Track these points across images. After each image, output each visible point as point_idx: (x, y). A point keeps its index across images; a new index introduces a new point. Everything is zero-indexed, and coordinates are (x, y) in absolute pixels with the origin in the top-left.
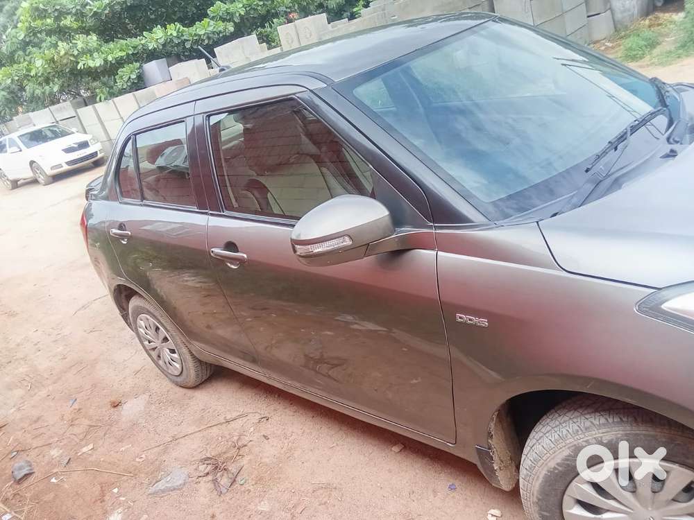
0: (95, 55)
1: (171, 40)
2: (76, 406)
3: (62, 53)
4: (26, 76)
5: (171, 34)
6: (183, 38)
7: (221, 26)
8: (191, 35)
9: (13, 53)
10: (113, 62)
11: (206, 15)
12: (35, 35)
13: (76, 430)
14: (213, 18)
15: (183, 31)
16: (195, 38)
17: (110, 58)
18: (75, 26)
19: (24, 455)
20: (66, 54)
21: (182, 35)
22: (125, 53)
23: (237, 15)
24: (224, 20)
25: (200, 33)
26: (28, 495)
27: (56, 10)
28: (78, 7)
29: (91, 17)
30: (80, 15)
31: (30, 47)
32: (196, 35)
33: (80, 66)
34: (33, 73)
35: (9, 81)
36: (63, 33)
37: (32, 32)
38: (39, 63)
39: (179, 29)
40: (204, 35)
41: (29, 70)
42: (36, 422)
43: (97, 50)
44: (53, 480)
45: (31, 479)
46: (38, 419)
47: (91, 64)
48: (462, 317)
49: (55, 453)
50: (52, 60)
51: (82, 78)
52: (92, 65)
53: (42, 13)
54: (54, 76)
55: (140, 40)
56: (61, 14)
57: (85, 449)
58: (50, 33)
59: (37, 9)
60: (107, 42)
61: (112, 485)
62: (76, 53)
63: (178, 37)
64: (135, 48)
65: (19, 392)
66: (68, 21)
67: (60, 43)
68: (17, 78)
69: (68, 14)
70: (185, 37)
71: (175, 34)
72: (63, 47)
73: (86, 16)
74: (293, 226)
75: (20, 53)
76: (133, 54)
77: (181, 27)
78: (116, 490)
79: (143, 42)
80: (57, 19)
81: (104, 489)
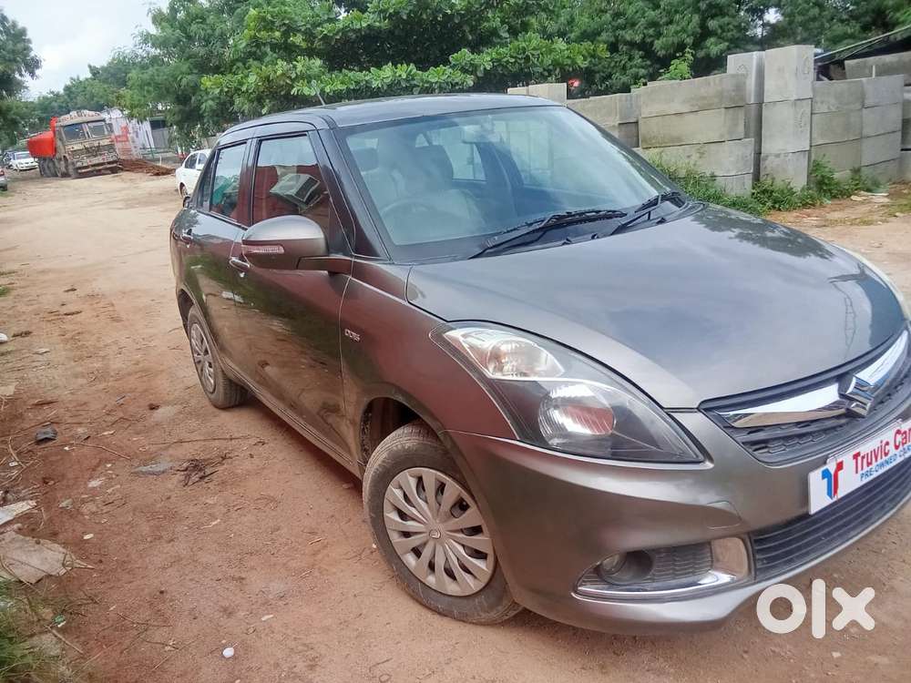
0: (314, 82)
1: (399, 82)
2: (121, 401)
3: (279, 72)
4: (237, 90)
5: (400, 76)
6: (413, 82)
7: (458, 77)
8: (422, 80)
9: (233, 62)
10: (331, 94)
11: (446, 62)
12: (258, 46)
13: (109, 419)
14: (453, 67)
15: (415, 74)
16: (426, 85)
17: (327, 90)
18: (304, 45)
19: (55, 426)
20: (283, 74)
21: (413, 79)
22: (345, 87)
23: (482, 68)
24: (464, 71)
25: (433, 80)
26: (39, 454)
27: (284, 24)
28: (309, 26)
29: (321, 40)
30: (309, 35)
31: (251, 60)
32: (427, 82)
33: (294, 91)
34: (244, 89)
35: (217, 91)
36: (288, 51)
37: (256, 42)
38: (252, 79)
39: (411, 71)
40: (436, 83)
41: (241, 84)
42: (81, 405)
43: (318, 77)
44: (67, 448)
45: (50, 443)
46: (85, 403)
47: (306, 91)
48: (348, 332)
49: (80, 430)
50: (268, 78)
51: (295, 104)
52: (307, 93)
53: (268, 24)
54: (267, 95)
55: (365, 76)
56: (290, 30)
57: (106, 433)
58: (274, 47)
59: (264, 19)
60: (331, 70)
61: (109, 462)
62: (293, 76)
63: (407, 80)
64: (357, 83)
65: (81, 381)
66: (298, 39)
67: (280, 62)
68: (226, 90)
69: (299, 31)
70: (415, 82)
71: (404, 76)
72: (282, 66)
73: (315, 38)
74: (246, 229)
75: (240, 64)
76: (354, 90)
77: (415, 70)
78: (109, 465)
79: (367, 78)
80: (286, 34)
81: (102, 462)
